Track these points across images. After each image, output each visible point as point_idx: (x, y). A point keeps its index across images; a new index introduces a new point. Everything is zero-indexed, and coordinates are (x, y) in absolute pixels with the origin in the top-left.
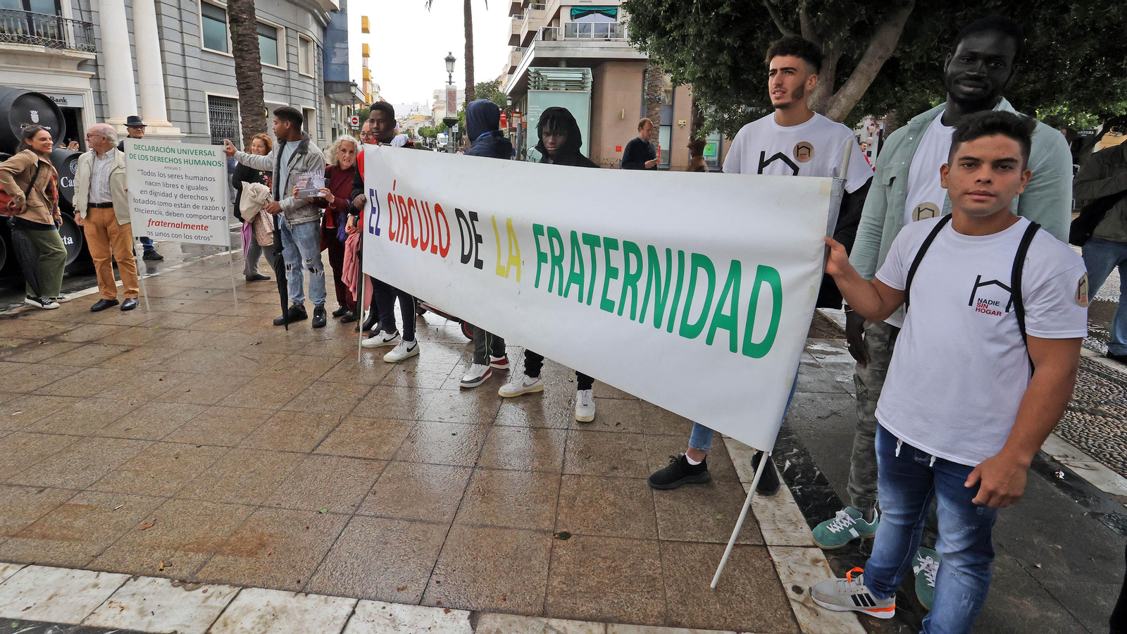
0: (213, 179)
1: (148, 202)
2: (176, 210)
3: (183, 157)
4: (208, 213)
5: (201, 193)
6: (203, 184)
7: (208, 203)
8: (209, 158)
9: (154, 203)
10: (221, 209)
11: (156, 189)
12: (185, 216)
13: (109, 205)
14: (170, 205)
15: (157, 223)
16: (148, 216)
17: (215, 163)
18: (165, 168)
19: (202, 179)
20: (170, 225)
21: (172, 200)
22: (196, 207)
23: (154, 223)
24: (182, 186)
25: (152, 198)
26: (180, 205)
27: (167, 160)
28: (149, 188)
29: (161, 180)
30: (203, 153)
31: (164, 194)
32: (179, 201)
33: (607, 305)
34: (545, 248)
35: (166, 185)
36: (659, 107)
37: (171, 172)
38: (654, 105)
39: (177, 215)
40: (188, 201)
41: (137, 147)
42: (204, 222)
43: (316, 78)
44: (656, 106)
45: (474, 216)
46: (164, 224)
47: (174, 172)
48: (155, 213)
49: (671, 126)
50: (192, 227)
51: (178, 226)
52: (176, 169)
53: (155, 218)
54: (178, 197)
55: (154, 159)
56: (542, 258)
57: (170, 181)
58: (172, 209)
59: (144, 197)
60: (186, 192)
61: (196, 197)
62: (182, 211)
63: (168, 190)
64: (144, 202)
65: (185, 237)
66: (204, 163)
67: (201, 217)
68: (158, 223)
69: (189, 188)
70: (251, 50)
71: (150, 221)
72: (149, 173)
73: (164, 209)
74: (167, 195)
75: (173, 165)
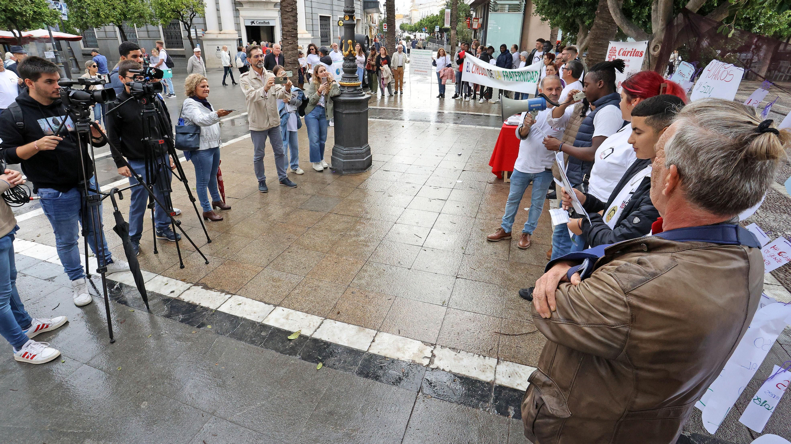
5: (426, 63)
7: (428, 65)
13: (402, 66)
29: (417, 59)
32: (422, 65)
33: (517, 80)
34: (505, 74)
45: (491, 70)
47: (421, 57)
51: (421, 71)
53: (416, 69)
56: (504, 76)
57: (420, 60)
59: (414, 64)
62: (423, 67)
63: (419, 62)
68: (417, 71)
72: (415, 58)
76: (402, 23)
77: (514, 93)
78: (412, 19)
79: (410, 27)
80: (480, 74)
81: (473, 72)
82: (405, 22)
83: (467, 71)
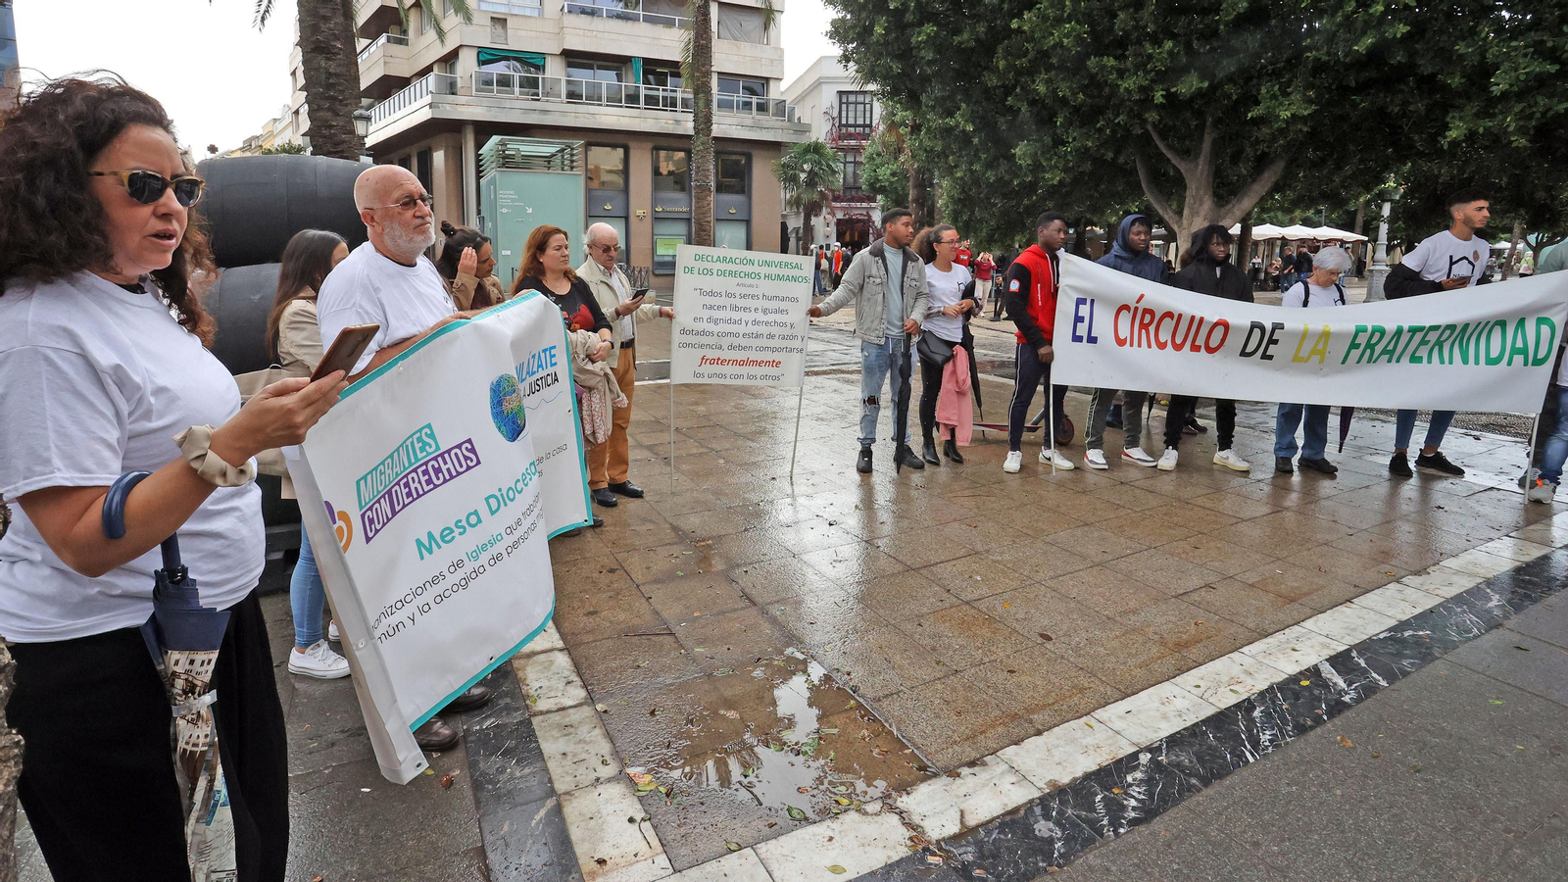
0: (796, 299)
1: (703, 332)
2: (744, 342)
3: (765, 270)
4: (785, 343)
5: (779, 318)
6: (783, 305)
7: (787, 331)
8: (795, 272)
9: (712, 334)
10: (800, 339)
11: (717, 314)
12: (754, 349)
14: (736, 335)
16: (701, 353)
17: (800, 279)
18: (738, 285)
19: (785, 299)
20: (731, 362)
21: (741, 329)
22: (771, 336)
23: (708, 361)
24: (756, 310)
25: (709, 327)
26: (750, 335)
27: (742, 275)
28: (706, 314)
29: (728, 302)
30: (789, 266)
31: (730, 321)
32: (751, 329)
35: (735, 308)
37: (744, 291)
39: (744, 348)
40: (764, 330)
41: (699, 258)
42: (777, 357)
46: (723, 362)
47: (749, 291)
48: (711, 347)
50: (760, 363)
51: (742, 363)
52: (752, 286)
53: (711, 354)
54: (750, 323)
55: (723, 273)
57: (741, 303)
58: (736, 342)
59: (699, 326)
60: (760, 317)
61: (772, 324)
62: (752, 342)
63: (736, 315)
64: (698, 333)
65: (748, 377)
66: (788, 278)
67: (774, 350)
68: (713, 362)
69: (765, 311)
70: (347, 99)
71: (703, 359)
72: (712, 294)
73: (726, 342)
74: (735, 322)
75: (748, 281)
77: (1275, 411)
80: (1162, 346)
81: (1121, 342)
83: (1077, 339)
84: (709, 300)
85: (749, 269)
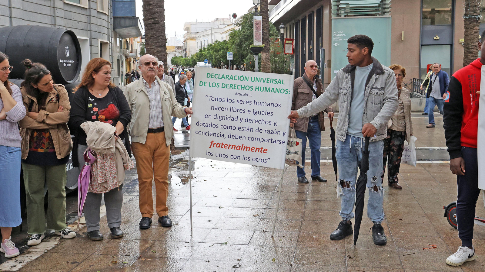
0: (279, 106)
1: (211, 125)
2: (239, 133)
3: (256, 84)
4: (270, 136)
5: (266, 118)
6: (269, 109)
7: (271, 127)
8: (279, 86)
9: (217, 126)
10: (282, 134)
11: (222, 113)
12: (247, 138)
14: (234, 128)
15: (218, 145)
16: (210, 139)
17: (282, 91)
18: (236, 94)
19: (269, 105)
20: (231, 147)
21: (237, 124)
22: (259, 131)
23: (215, 145)
24: (249, 111)
25: (216, 122)
26: (244, 129)
27: (239, 87)
28: (214, 113)
29: (229, 105)
30: (274, 82)
31: (229, 118)
32: (244, 124)
35: (234, 110)
36: (478, 26)
37: (240, 98)
38: (473, 24)
39: (240, 138)
40: (254, 126)
41: (210, 76)
42: (264, 145)
43: (109, 15)
44: (476, 26)
46: (226, 146)
47: (244, 98)
48: (217, 135)
49: (452, 45)
50: (252, 149)
51: (238, 148)
52: (246, 95)
53: (217, 140)
54: (243, 121)
55: (226, 86)
57: (238, 106)
58: (234, 133)
59: (208, 121)
60: (252, 116)
61: (260, 122)
62: (247, 134)
63: (234, 115)
64: (207, 125)
65: (244, 158)
66: (273, 90)
67: (262, 140)
69: (255, 113)
71: (212, 143)
72: (217, 99)
73: (227, 132)
74: (233, 119)
75: (244, 92)
76: (173, 56)
78: (187, 50)
79: (186, 60)
82: (178, 55)
84: (215, 104)
85: (244, 83)
